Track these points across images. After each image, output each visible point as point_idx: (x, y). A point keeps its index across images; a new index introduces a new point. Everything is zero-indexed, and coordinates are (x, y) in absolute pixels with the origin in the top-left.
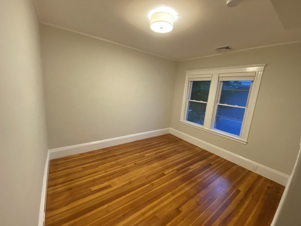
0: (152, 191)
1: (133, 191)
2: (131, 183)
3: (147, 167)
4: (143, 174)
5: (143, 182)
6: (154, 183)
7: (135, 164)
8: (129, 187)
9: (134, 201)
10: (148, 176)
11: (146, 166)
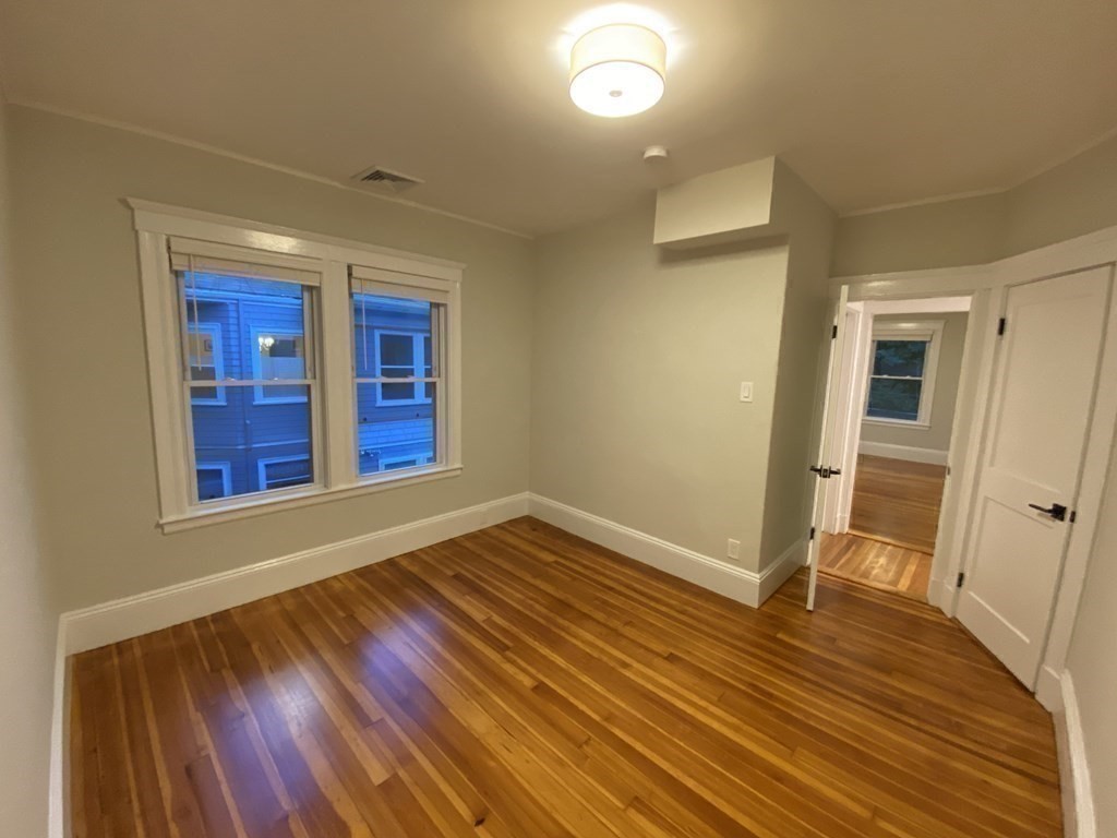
0: (639, 716)
1: (671, 777)
2: (636, 802)
3: (504, 753)
4: (561, 762)
5: (608, 750)
6: (600, 715)
7: (480, 822)
8: (663, 799)
9: (712, 764)
10: (569, 738)
11: (493, 757)
